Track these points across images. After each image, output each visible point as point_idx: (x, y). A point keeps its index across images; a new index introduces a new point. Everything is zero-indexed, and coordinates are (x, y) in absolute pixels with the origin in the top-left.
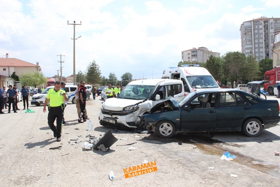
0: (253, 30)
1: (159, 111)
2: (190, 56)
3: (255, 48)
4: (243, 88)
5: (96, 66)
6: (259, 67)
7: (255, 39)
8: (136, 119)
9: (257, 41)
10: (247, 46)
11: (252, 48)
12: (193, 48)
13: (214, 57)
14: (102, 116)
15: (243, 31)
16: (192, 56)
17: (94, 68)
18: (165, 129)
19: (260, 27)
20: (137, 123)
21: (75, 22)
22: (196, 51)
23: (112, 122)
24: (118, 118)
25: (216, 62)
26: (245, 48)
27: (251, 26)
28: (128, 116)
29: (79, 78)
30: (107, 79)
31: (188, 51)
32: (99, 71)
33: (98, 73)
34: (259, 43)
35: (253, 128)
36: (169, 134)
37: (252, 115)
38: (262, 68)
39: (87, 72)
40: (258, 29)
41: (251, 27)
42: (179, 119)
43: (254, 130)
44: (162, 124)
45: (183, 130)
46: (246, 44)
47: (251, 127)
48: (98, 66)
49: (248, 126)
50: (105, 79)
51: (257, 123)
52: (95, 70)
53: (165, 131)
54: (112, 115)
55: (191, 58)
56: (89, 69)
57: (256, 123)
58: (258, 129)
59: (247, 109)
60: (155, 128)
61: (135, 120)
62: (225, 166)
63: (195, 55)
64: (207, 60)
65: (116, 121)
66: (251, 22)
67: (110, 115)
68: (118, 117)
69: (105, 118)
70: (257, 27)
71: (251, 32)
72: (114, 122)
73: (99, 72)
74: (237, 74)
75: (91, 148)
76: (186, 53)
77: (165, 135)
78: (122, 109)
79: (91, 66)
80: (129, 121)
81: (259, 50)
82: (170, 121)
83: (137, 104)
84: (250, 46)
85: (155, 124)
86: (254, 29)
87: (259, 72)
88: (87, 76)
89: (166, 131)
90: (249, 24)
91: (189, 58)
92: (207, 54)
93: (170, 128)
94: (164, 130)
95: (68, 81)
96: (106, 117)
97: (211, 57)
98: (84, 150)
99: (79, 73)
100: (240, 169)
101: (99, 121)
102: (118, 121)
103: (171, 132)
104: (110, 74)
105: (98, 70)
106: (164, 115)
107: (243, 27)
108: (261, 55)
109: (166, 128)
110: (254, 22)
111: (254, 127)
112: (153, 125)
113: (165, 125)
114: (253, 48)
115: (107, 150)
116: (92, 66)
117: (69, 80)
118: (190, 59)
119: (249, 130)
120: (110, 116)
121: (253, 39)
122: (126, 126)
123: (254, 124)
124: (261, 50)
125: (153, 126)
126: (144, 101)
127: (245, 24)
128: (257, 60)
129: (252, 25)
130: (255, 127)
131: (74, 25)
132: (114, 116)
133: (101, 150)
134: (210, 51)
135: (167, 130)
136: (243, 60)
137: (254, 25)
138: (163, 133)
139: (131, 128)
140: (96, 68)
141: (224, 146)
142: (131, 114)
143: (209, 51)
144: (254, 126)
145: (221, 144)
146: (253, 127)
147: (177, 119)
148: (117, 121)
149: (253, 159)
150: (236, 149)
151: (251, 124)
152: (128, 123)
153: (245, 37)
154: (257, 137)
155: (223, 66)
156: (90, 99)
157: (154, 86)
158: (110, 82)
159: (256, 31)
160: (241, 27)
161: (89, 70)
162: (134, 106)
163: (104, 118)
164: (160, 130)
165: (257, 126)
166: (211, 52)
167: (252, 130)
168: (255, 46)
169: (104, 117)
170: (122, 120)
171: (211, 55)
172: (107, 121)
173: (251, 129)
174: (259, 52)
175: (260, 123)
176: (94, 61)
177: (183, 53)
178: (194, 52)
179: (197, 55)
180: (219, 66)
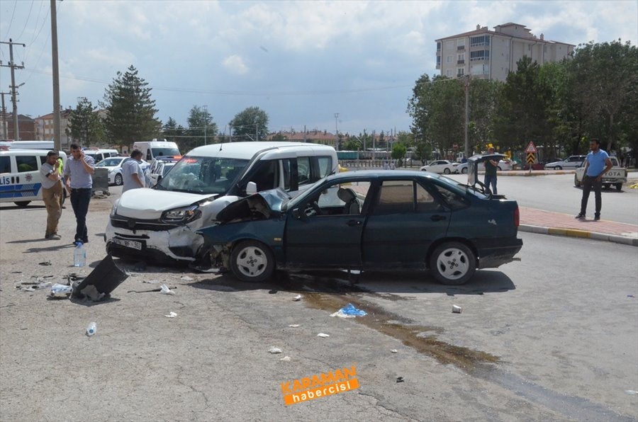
1: (239, 220)
2: (465, 56)
5: (138, 84)
8: (195, 240)
13: (533, 61)
14: (112, 233)
16: (472, 54)
17: (132, 91)
18: (250, 260)
20: (198, 251)
22: (488, 38)
23: (133, 247)
24: (149, 238)
25: (538, 80)
28: (173, 232)
29: (80, 124)
30: (180, 127)
31: (458, 39)
32: (149, 102)
33: (146, 108)
35: (453, 264)
36: (258, 273)
37: (449, 235)
39: (108, 104)
42: (280, 239)
43: (455, 269)
44: (243, 248)
45: (291, 263)
47: (449, 262)
48: (146, 87)
49: (442, 258)
50: (177, 126)
51: (463, 254)
52: (135, 99)
53: (249, 266)
54: (134, 229)
55: (467, 62)
56: (116, 94)
57: (460, 253)
58: (464, 268)
59: (438, 220)
60: (228, 258)
61: (191, 242)
63: (480, 54)
65: (144, 243)
67: (131, 229)
68: (150, 233)
69: (119, 237)
72: (139, 246)
73: (150, 107)
75: (68, 295)
77: (249, 275)
78: (158, 216)
79: (123, 86)
80: (175, 245)
82: (261, 242)
83: (197, 204)
85: (227, 249)
88: (108, 119)
89: (253, 265)
91: (461, 62)
92: (526, 48)
93: (262, 260)
94: (248, 262)
95: (41, 131)
96: (121, 235)
98: (53, 297)
99: (79, 107)
101: (105, 244)
102: (149, 242)
103: (264, 269)
104: (193, 112)
105: (145, 100)
106: (249, 229)
109: (251, 258)
111: (455, 263)
112: (222, 251)
113: (250, 251)
115: (100, 297)
116: (125, 83)
117: (45, 127)
118: (465, 68)
119: (443, 268)
120: (130, 233)
122: (169, 256)
123: (457, 254)
125: (222, 254)
126: (216, 197)
130: (458, 261)
132: (140, 233)
133: (88, 297)
134: (538, 38)
135: (254, 263)
138: (246, 269)
139: (179, 260)
140: (138, 91)
142: (181, 229)
143: (533, 39)
144: (455, 260)
146: (452, 261)
147: (276, 239)
148: (147, 244)
151: (448, 254)
152: (172, 249)
155: (561, 95)
156: (109, 194)
157: (247, 161)
158: (192, 139)
161: (114, 99)
162: (187, 209)
163: (116, 237)
164: (238, 262)
165: (463, 260)
166: (542, 40)
167: (451, 267)
169: (116, 234)
170: (160, 241)
171: (525, 58)
172: (123, 243)
173: (447, 266)
175: (471, 252)
176: (132, 68)
177: (440, 43)
178: (480, 42)
179: (488, 52)
180: (548, 93)
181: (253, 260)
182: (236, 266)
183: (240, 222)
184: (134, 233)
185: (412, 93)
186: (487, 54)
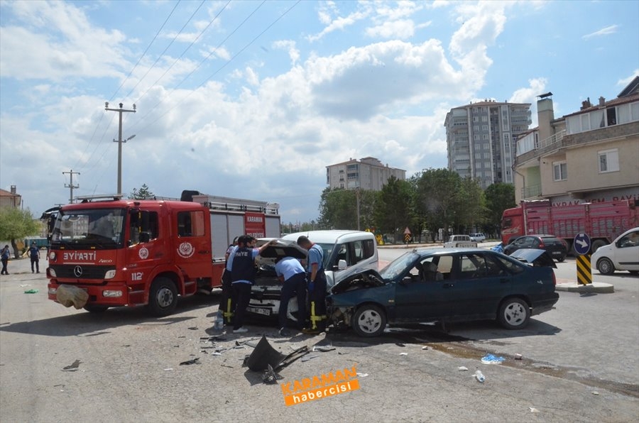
0: (469, 125)
2: (345, 176)
3: (475, 162)
4: (461, 242)
6: (484, 199)
7: (474, 143)
9: (478, 147)
10: (459, 158)
11: (469, 160)
12: (349, 160)
15: (451, 126)
16: (349, 175)
18: (368, 320)
19: (484, 119)
21: (121, 105)
22: (357, 165)
23: (262, 313)
24: (274, 306)
26: (454, 161)
27: (467, 117)
31: (339, 167)
34: (482, 152)
36: (375, 329)
38: (490, 203)
40: (480, 123)
41: (467, 120)
42: (393, 301)
43: (517, 317)
46: (458, 154)
47: (512, 313)
49: (507, 311)
51: (521, 306)
53: (368, 325)
54: (261, 299)
55: (345, 179)
57: (519, 306)
58: (523, 316)
59: (504, 282)
60: (350, 316)
62: (495, 372)
63: (353, 174)
64: (384, 185)
65: (271, 310)
66: (466, 110)
67: (258, 299)
68: (275, 302)
70: (477, 119)
71: (468, 129)
72: (267, 313)
74: (443, 213)
76: (334, 171)
77: (368, 332)
81: (483, 165)
84: (466, 157)
86: (473, 124)
87: (487, 209)
89: (371, 324)
90: (462, 113)
91: (342, 180)
92: (379, 171)
93: (377, 319)
94: (367, 322)
97: (392, 180)
100: (519, 375)
103: (379, 326)
107: (450, 119)
108: (487, 174)
110: (471, 109)
111: (517, 313)
112: (347, 311)
113: (368, 313)
114: (471, 161)
116: (140, 195)
118: (345, 184)
119: (509, 317)
120: (258, 302)
121: (470, 143)
123: (517, 307)
124: (487, 165)
125: (346, 314)
127: (454, 112)
128: (480, 185)
129: (469, 116)
130: (519, 312)
131: (121, 111)
132: (266, 302)
134: (385, 166)
135: (372, 322)
136: (455, 186)
137: (472, 115)
138: (366, 328)
141: (477, 345)
143: (383, 166)
145: (471, 343)
146: (514, 311)
147: (390, 301)
148: (273, 310)
149: (531, 361)
150: (499, 349)
151: (511, 308)
152: (293, 314)
153: (454, 138)
154: (523, 328)
155: (415, 198)
159: (477, 128)
160: (447, 118)
164: (359, 324)
165: (521, 311)
166: (387, 167)
167: (515, 317)
168: (474, 157)
171: (392, 176)
172: (253, 310)
173: (512, 316)
174: (483, 169)
175: (526, 305)
176: (144, 186)
177: (329, 169)
178: (352, 168)
179: (357, 174)
180: (407, 197)
181: (370, 320)
182: (358, 326)
183: (357, 289)
184: (261, 302)
185: (321, 198)
186: (358, 175)
